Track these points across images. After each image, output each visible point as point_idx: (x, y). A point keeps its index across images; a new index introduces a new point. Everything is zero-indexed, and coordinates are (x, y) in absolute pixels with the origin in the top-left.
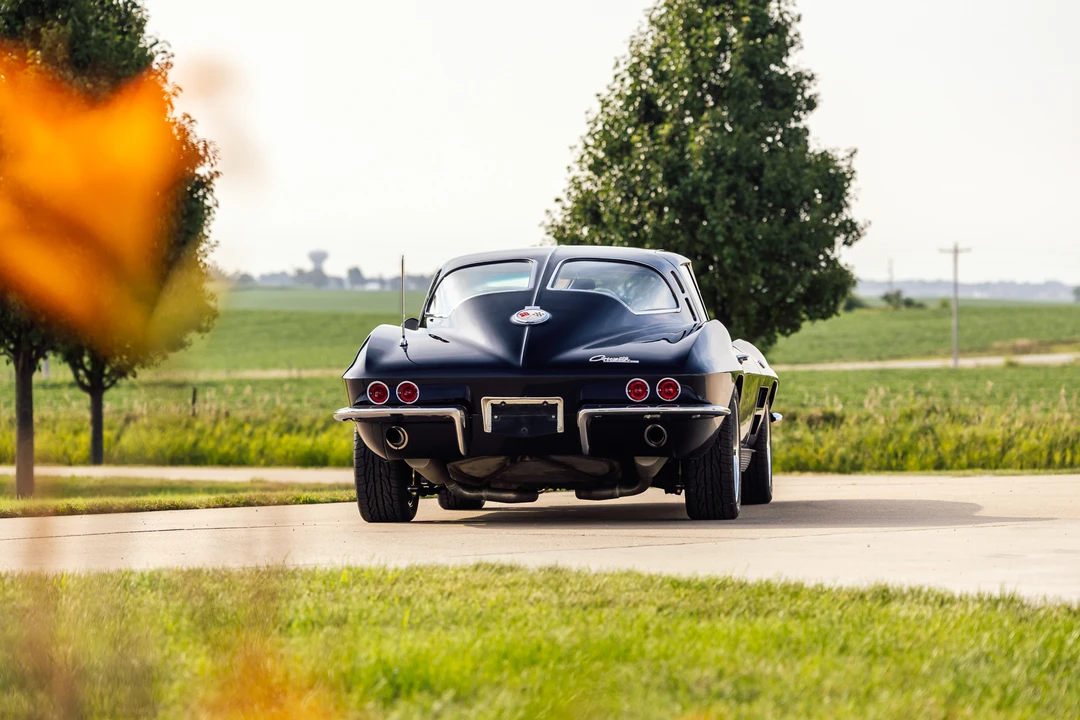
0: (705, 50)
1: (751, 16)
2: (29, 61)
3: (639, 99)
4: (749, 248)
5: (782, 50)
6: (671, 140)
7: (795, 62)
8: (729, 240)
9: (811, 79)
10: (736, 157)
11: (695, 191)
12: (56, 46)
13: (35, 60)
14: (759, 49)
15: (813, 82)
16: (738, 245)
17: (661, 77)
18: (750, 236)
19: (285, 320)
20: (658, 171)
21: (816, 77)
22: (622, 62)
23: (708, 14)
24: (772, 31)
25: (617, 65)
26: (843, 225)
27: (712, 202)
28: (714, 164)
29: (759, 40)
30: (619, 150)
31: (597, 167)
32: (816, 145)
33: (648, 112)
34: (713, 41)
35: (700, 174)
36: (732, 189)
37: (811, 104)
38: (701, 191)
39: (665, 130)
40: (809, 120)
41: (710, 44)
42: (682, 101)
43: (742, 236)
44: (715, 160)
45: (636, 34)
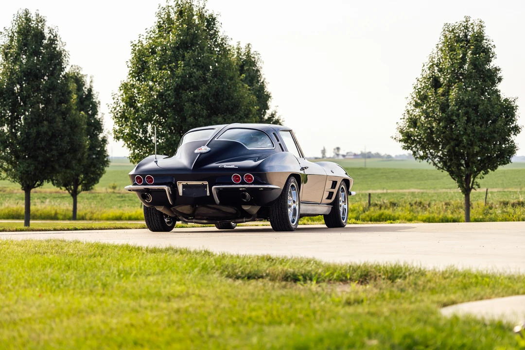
0: (457, 60)
1: (475, 47)
3: (432, 79)
4: (473, 136)
5: (488, 60)
6: (443, 95)
7: (494, 64)
8: (465, 133)
9: (499, 70)
10: (468, 101)
11: (452, 115)
14: (477, 59)
15: (500, 72)
16: (469, 136)
17: (440, 70)
18: (473, 131)
20: (438, 107)
21: (501, 69)
22: (426, 64)
23: (458, 45)
24: (483, 52)
25: (424, 66)
26: (513, 128)
27: (458, 119)
28: (459, 104)
29: (478, 55)
30: (424, 98)
31: (417, 105)
32: (503, 96)
33: (436, 83)
34: (459, 55)
35: (454, 107)
36: (466, 113)
37: (500, 80)
38: (454, 114)
39: (440, 90)
40: (499, 87)
41: (458, 57)
42: (448, 79)
43: (470, 131)
44: (460, 103)
45: (432, 54)
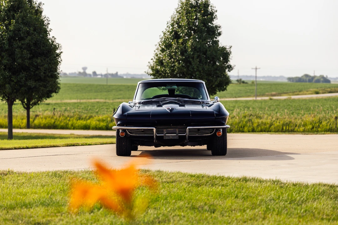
0: (191, 19)
1: (204, 11)
2: (12, 23)
3: (174, 32)
4: (203, 72)
5: (212, 19)
6: (182, 43)
7: (215, 22)
8: (198, 70)
9: (220, 27)
10: (200, 48)
11: (189, 57)
12: (19, 19)
13: (13, 22)
14: (206, 19)
15: (220, 28)
16: (200, 72)
17: (180, 27)
18: (203, 69)
19: (76, 86)
20: (179, 52)
21: (221, 27)
22: (169, 22)
23: (192, 10)
24: (210, 15)
25: (168, 23)
26: (228, 66)
27: (193, 60)
28: (194, 50)
29: (206, 17)
30: (168, 46)
31: (163, 51)
32: (221, 45)
33: (176, 36)
34: (193, 17)
35: (190, 52)
36: (198, 56)
37: (220, 34)
38: (190, 57)
39: (181, 41)
40: (219, 38)
41: (193, 18)
42: (185, 33)
43: (201, 69)
45: (173, 15)
